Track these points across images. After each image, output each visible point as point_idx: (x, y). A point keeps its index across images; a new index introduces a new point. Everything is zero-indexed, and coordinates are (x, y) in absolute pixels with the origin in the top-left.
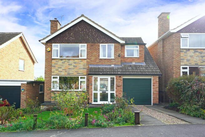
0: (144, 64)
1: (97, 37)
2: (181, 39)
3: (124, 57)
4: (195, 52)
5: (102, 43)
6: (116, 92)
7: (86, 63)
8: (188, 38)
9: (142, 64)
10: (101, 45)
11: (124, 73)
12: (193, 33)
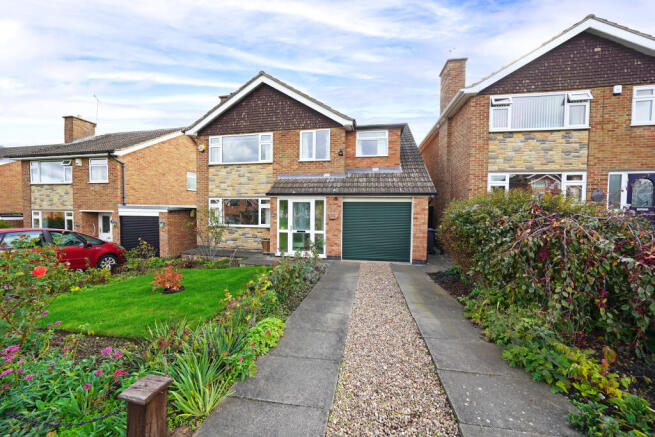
0: (399, 171)
1: (294, 117)
2: (492, 109)
3: (353, 157)
4: (527, 139)
5: (304, 128)
6: (327, 232)
7: (271, 172)
8: (508, 105)
9: (395, 172)
10: (301, 132)
11: (346, 191)
12: (523, 92)
